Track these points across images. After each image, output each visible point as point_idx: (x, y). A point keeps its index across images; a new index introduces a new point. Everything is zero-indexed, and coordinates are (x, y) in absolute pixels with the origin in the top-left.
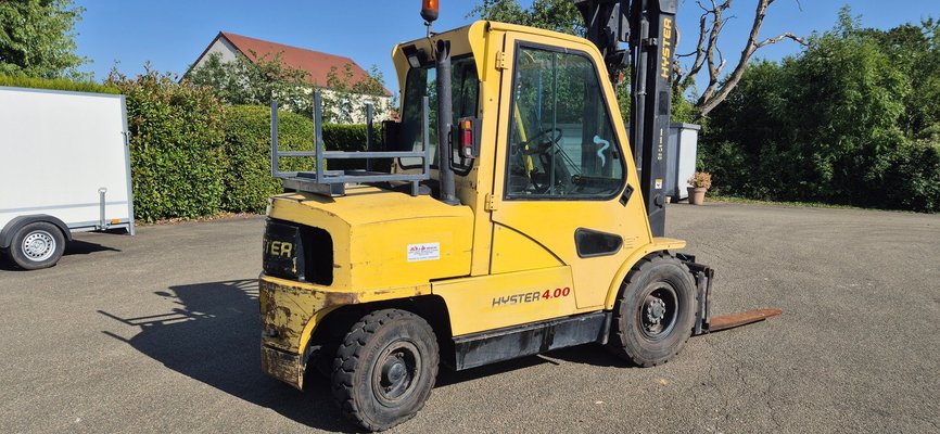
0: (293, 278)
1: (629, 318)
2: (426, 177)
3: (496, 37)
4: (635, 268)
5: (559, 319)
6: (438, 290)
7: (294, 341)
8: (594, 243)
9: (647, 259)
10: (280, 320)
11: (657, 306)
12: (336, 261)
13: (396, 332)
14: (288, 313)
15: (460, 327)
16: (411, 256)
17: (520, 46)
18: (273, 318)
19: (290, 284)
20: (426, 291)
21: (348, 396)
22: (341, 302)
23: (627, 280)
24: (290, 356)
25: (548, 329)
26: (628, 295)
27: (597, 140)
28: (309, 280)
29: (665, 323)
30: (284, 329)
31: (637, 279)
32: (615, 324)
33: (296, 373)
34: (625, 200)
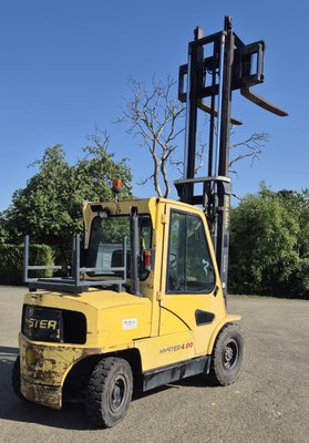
0: (57, 341)
1: (218, 359)
2: (124, 281)
3: (161, 206)
4: (221, 331)
5: (188, 361)
6: (138, 345)
7: (57, 379)
8: (204, 318)
9: (226, 326)
10: (47, 367)
11: (229, 351)
12: (89, 330)
13: (118, 370)
14: (53, 362)
15: (146, 366)
16: (125, 326)
17: (173, 211)
18: (41, 366)
19: (56, 345)
20: (132, 347)
21: (100, 407)
22: (92, 353)
23: (217, 338)
24: (53, 388)
25: (183, 366)
26: (218, 346)
27: (204, 261)
28: (65, 342)
29: (232, 362)
30: (50, 372)
31: (222, 337)
32: (212, 362)
33: (57, 399)
34: (215, 294)
